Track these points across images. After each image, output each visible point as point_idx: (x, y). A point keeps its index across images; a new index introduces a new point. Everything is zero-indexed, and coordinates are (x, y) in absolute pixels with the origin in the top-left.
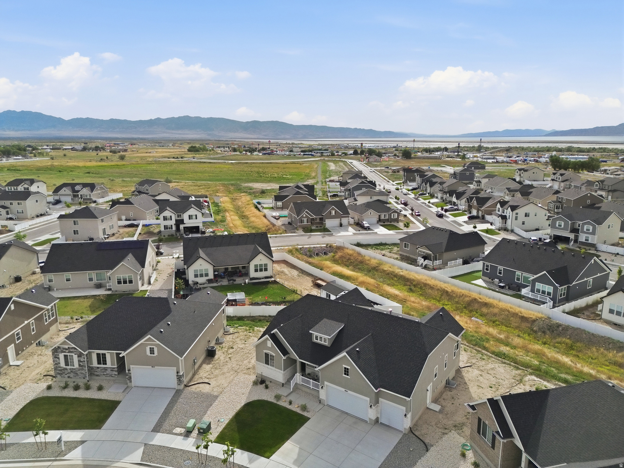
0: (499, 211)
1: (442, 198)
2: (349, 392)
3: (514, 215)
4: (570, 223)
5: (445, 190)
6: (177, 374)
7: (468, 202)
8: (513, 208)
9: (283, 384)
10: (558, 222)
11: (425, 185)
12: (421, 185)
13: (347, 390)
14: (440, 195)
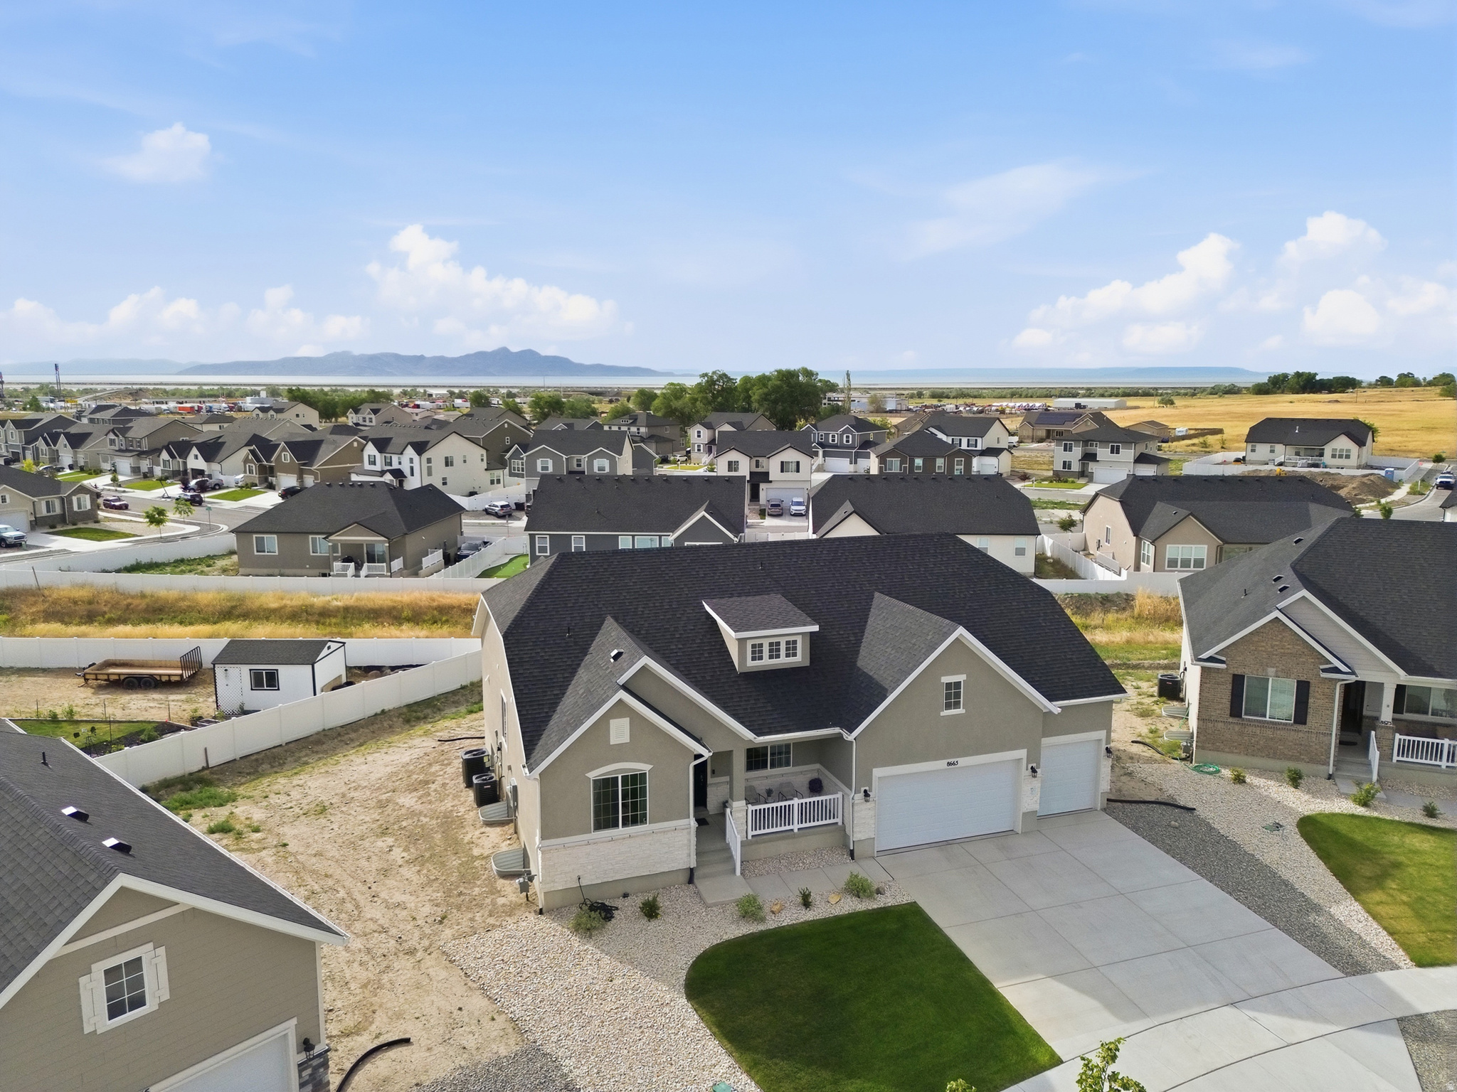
0: (374, 463)
1: (136, 470)
2: (963, 761)
3: (425, 465)
4: (564, 459)
5: (140, 446)
6: (302, 1057)
7: (258, 460)
8: (420, 448)
9: (692, 870)
10: (539, 462)
11: (48, 444)
12: (24, 449)
13: (951, 760)
14: (125, 464)
